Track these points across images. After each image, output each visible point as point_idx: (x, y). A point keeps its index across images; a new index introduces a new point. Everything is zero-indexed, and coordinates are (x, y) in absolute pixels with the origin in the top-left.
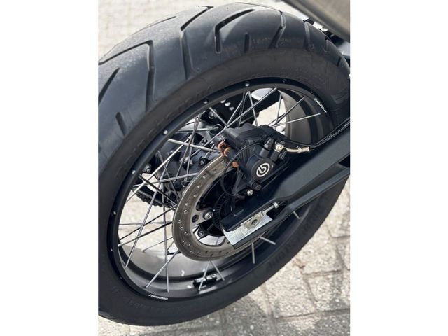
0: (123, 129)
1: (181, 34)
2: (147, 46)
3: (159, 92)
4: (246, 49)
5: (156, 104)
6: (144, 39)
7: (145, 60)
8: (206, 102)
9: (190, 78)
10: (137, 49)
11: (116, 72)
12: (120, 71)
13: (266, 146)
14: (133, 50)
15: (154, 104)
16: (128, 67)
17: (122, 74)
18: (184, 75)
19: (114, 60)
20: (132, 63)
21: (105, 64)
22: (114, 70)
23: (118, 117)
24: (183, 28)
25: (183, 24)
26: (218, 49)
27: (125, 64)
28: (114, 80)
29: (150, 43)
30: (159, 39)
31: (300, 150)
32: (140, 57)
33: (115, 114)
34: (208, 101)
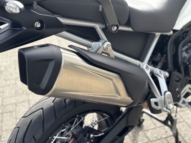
0: (35, 140)
1: (53, 104)
2: (41, 110)
3: (47, 126)
4: (75, 106)
5: (46, 130)
6: (40, 107)
7: (41, 115)
8: (63, 125)
9: (57, 119)
10: (38, 111)
11: (31, 121)
12: (33, 120)
13: (87, 136)
14: (36, 112)
15: (45, 130)
16: (36, 119)
17: (34, 121)
18: (55, 119)
19: (30, 116)
20: (36, 117)
21: (27, 117)
22: (31, 120)
23: (34, 137)
24: (53, 102)
25: (53, 100)
26: (66, 108)
27: (34, 117)
28: (31, 124)
29: (42, 109)
30: (45, 107)
31: (100, 135)
32: (39, 115)
33: (33, 136)
34: (64, 124)
